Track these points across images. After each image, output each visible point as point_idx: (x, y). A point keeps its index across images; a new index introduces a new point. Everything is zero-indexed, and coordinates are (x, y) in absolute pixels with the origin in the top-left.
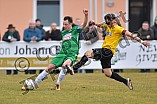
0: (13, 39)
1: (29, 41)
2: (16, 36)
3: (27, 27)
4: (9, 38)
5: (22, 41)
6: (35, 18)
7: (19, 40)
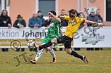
0: (21, 26)
1: (32, 27)
2: (23, 23)
3: (32, 17)
4: (18, 24)
5: (27, 27)
6: (37, 10)
7: (25, 26)
